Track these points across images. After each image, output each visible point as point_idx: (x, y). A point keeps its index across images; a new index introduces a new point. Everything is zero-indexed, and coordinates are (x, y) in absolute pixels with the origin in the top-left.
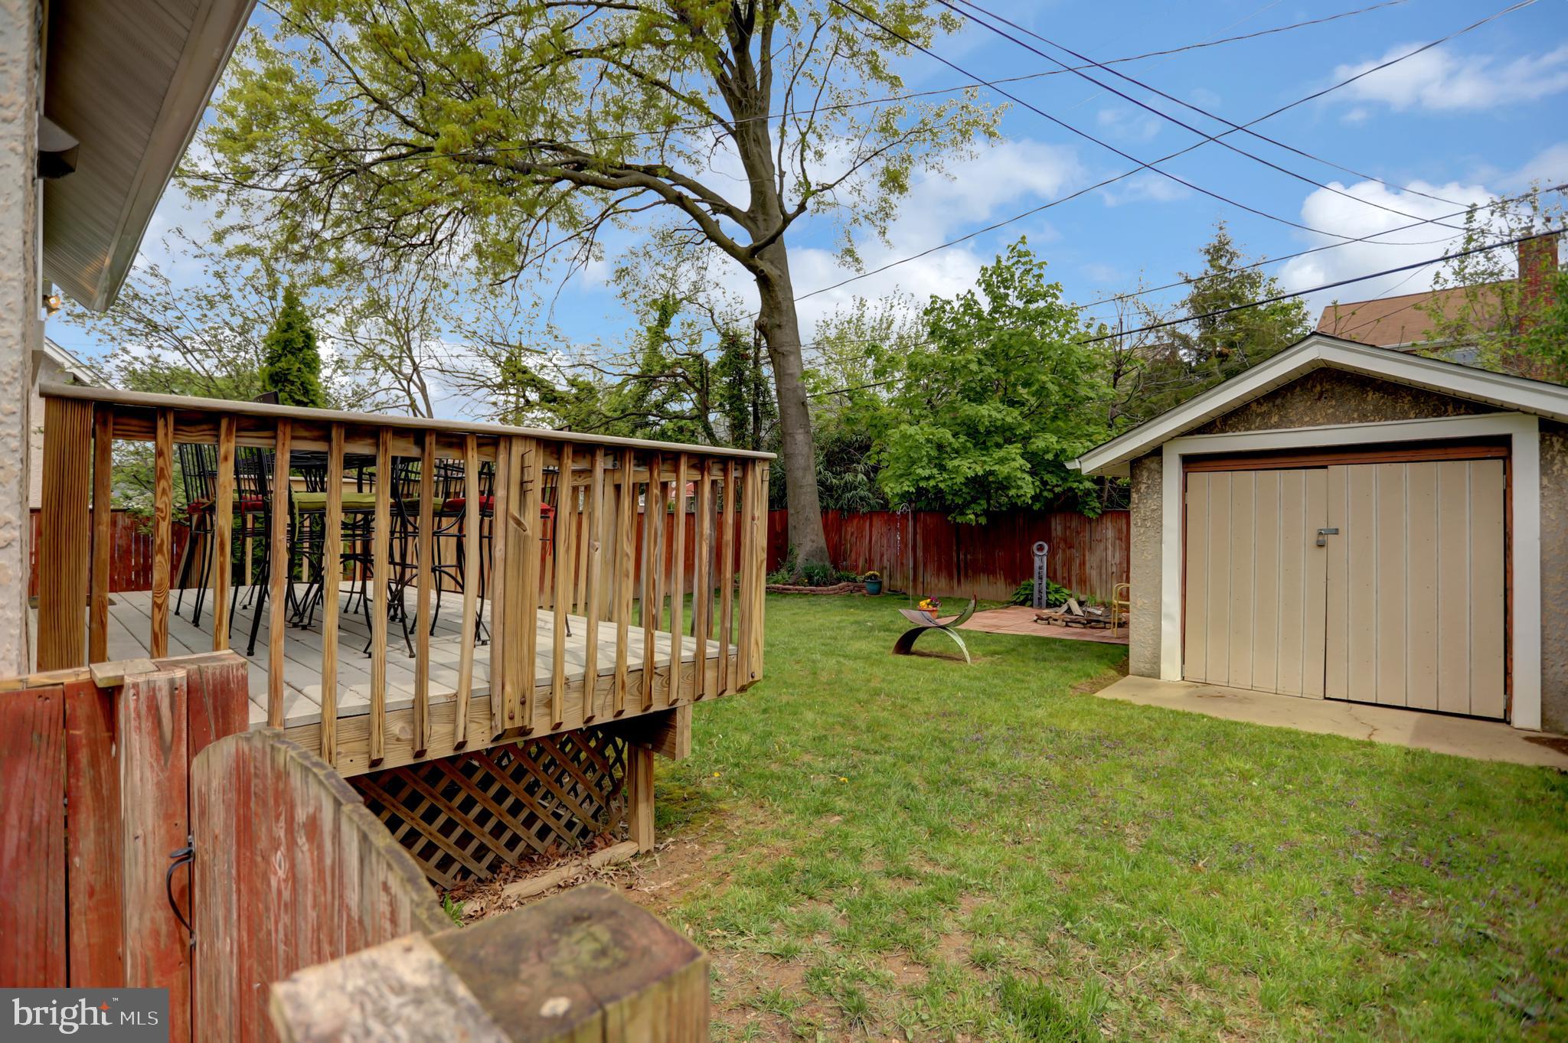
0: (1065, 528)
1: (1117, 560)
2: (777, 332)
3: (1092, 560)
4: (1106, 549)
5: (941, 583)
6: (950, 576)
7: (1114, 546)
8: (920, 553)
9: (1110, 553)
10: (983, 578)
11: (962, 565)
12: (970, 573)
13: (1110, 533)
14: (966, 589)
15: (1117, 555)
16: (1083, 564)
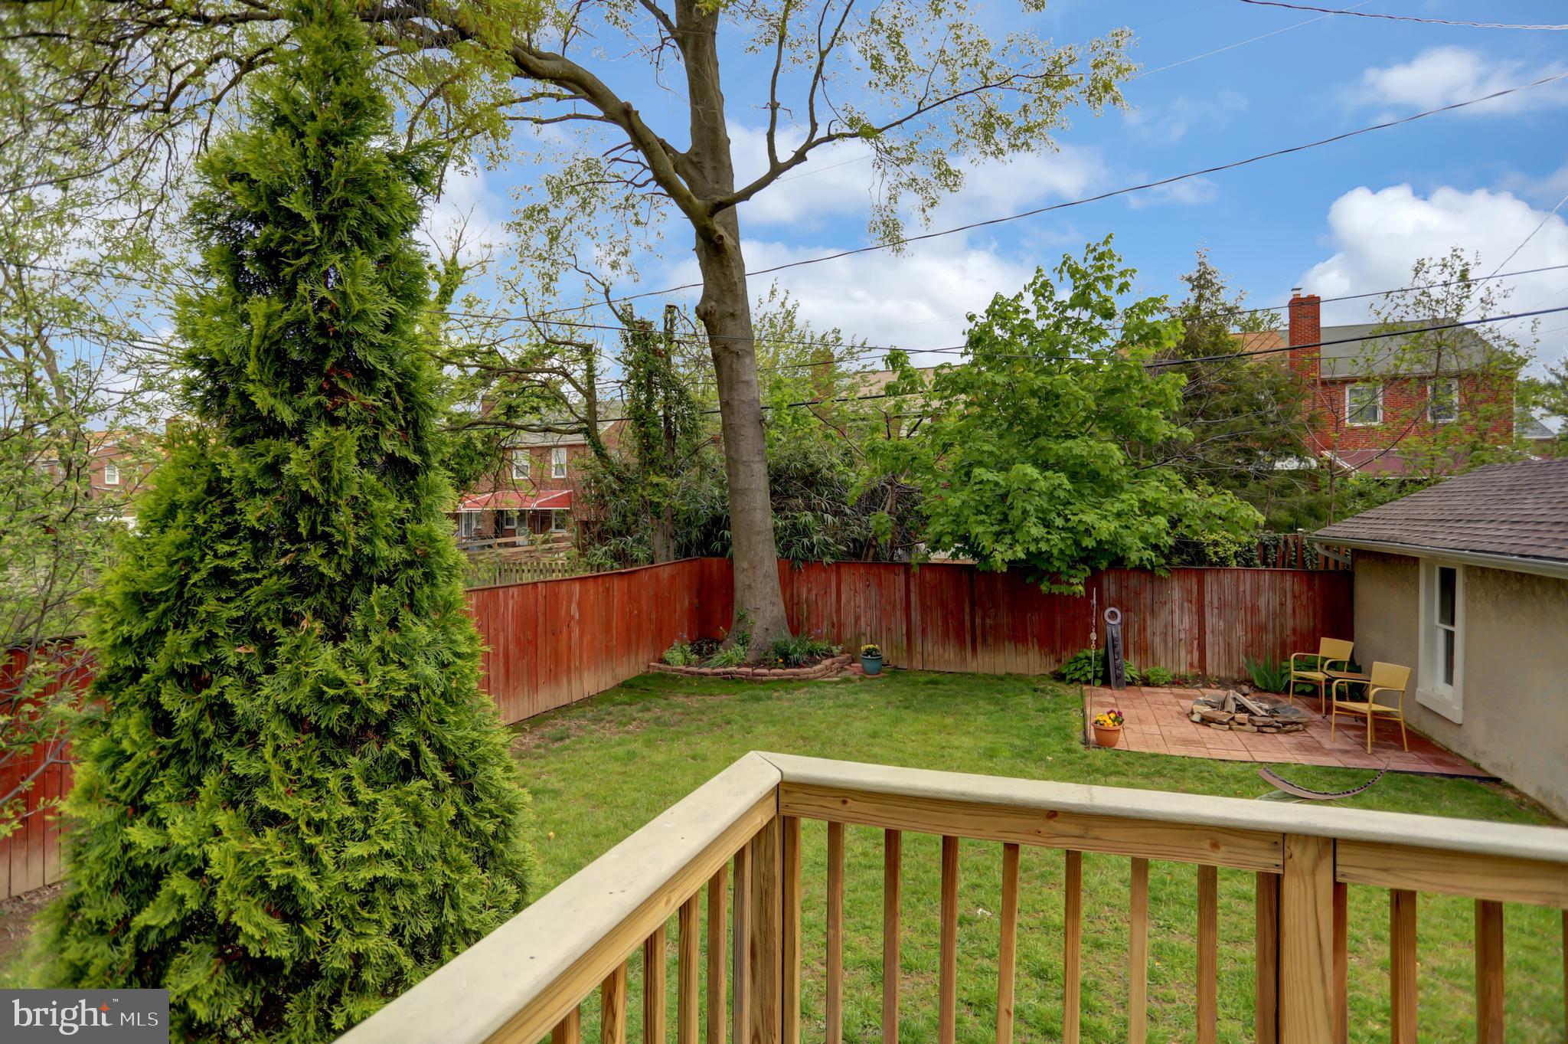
0: (1120, 588)
1: (1186, 626)
2: (730, 324)
3: (1155, 627)
4: (1172, 612)
5: (951, 652)
6: (961, 641)
7: (1182, 609)
8: (915, 616)
9: (1176, 616)
10: (1009, 647)
11: (979, 631)
12: (990, 640)
13: (1177, 595)
14: (985, 661)
15: (1186, 619)
16: (1143, 629)
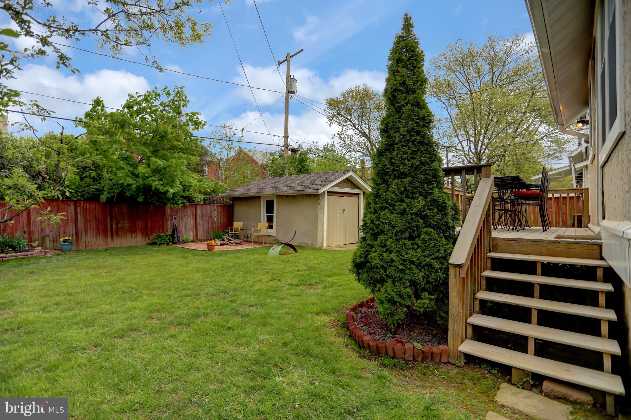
1: (192, 223)
3: (182, 224)
4: (188, 219)
5: (100, 240)
6: (105, 235)
10: (129, 235)
11: (114, 230)
12: (120, 233)
13: (189, 213)
14: (117, 242)
